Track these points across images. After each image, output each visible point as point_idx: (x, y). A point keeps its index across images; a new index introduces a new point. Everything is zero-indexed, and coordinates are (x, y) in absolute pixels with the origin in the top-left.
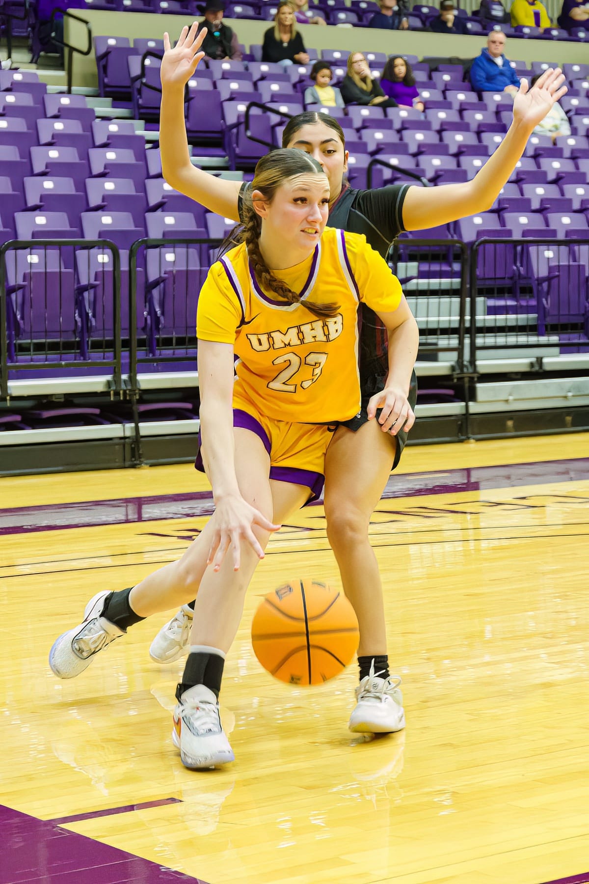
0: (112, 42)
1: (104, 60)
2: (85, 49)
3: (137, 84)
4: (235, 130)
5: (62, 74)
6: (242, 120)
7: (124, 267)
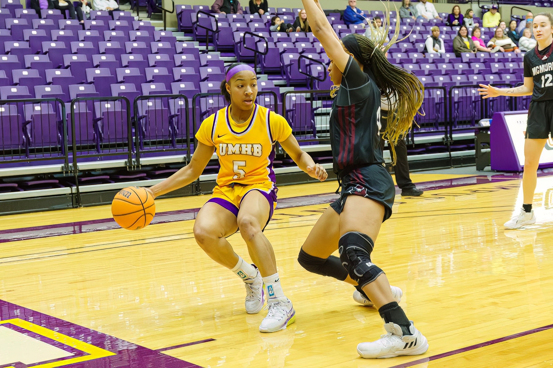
0: (183, 7)
1: (180, 15)
2: (171, 10)
3: (195, 26)
4: (239, 45)
5: (162, 22)
6: (242, 40)
7: (190, 106)
